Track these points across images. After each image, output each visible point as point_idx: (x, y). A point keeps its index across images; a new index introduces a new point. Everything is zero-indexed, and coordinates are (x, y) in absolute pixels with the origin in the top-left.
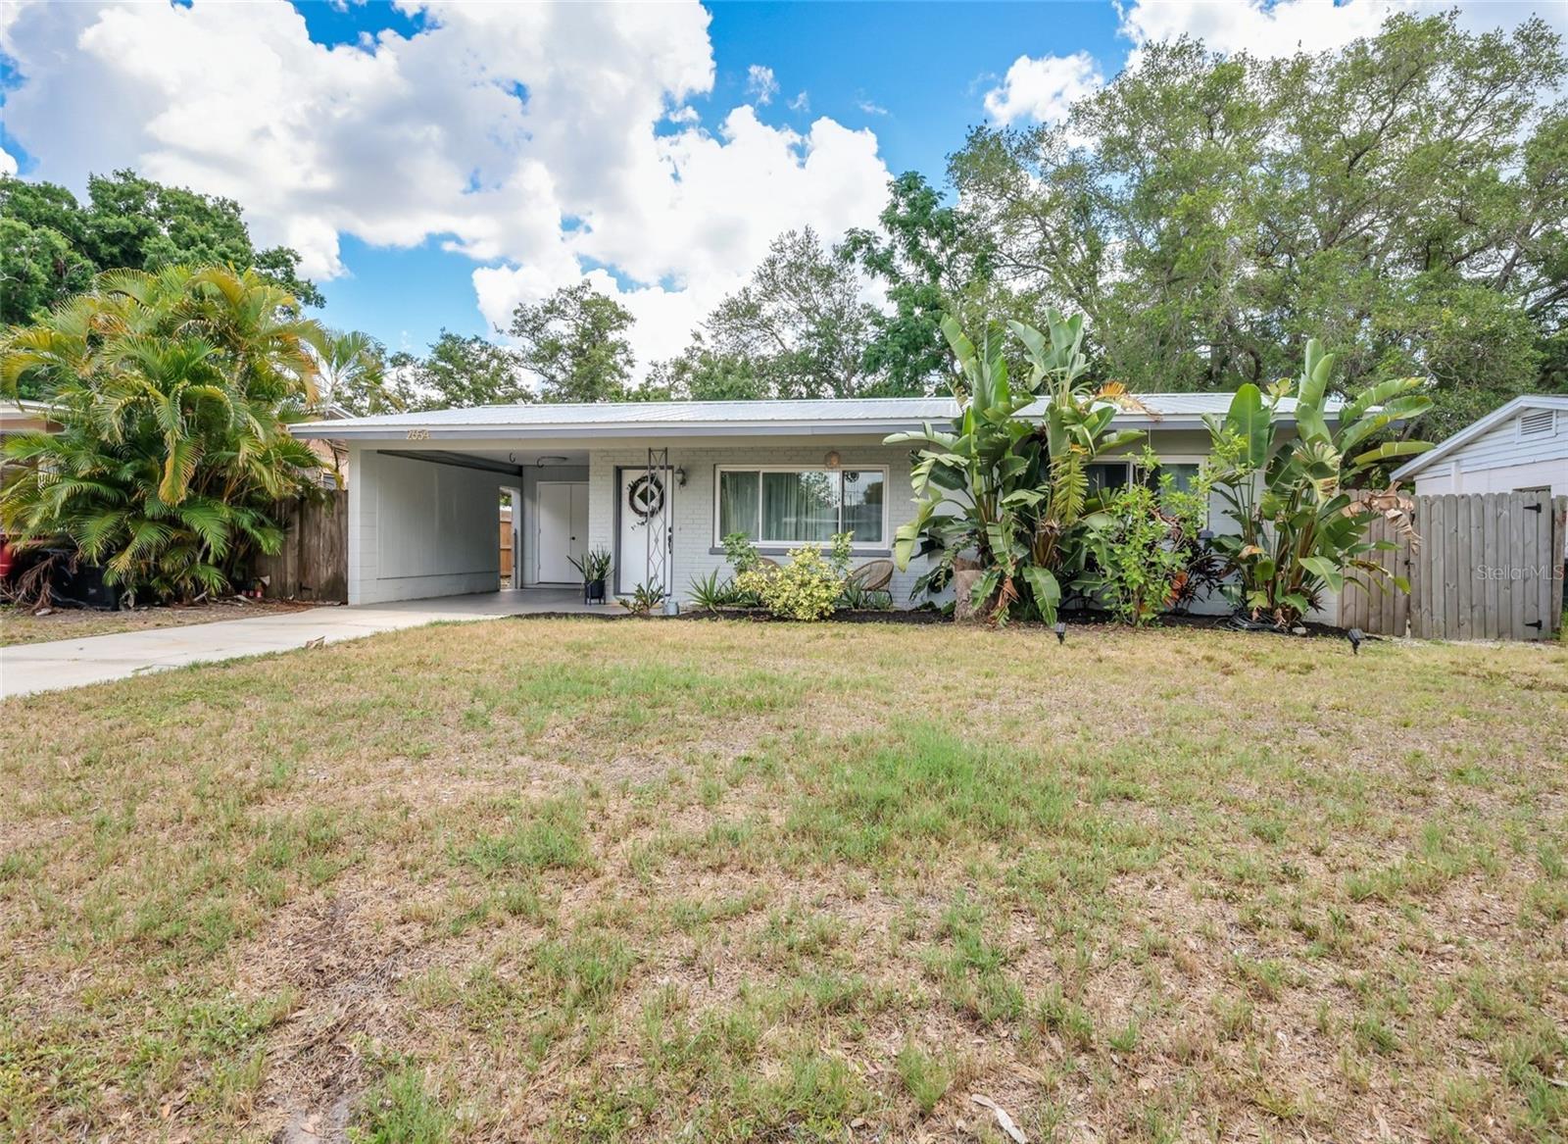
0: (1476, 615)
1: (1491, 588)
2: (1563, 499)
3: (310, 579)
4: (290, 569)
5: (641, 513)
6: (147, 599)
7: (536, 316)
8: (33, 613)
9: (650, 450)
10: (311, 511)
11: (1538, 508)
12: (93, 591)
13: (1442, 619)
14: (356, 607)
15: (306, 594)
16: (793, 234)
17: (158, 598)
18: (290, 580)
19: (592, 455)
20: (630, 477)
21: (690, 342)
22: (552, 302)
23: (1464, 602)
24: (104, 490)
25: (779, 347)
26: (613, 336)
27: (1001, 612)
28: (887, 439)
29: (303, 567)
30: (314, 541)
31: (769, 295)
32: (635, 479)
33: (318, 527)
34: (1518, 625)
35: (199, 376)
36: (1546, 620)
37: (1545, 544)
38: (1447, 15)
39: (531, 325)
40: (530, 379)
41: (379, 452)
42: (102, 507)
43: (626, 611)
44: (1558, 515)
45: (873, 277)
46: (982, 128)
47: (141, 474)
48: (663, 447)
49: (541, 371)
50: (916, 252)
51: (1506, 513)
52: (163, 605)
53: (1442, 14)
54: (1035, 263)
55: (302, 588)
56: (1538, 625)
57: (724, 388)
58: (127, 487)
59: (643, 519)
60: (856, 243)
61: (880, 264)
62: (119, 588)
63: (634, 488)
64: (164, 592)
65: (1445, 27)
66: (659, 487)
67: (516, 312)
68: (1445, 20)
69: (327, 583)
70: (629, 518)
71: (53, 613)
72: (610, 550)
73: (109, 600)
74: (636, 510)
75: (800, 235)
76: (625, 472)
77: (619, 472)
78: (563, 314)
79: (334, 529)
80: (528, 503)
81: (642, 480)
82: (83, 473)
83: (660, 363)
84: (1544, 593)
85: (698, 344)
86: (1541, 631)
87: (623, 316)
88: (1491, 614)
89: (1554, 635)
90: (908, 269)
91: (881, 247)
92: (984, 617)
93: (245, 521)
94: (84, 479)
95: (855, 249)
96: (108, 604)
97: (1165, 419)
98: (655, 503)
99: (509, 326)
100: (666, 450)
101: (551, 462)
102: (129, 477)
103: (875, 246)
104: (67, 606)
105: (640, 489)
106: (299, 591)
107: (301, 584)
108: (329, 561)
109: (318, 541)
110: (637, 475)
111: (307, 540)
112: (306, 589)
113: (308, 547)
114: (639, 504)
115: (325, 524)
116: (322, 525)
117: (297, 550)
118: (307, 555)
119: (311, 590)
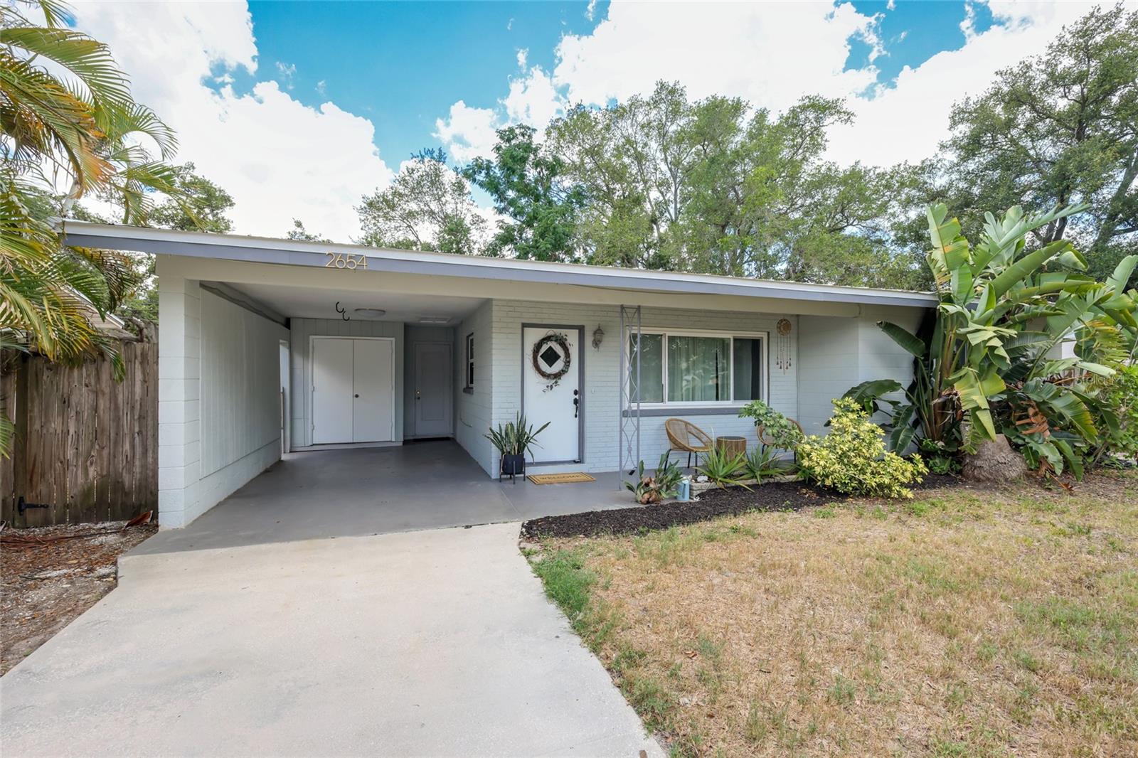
3: (43, 490)
5: (546, 376)
10: (46, 373)
15: (30, 515)
19: (495, 310)
20: (534, 336)
29: (26, 471)
30: (56, 425)
32: (539, 338)
33: (65, 402)
41: (203, 285)
55: (22, 506)
59: (552, 382)
60: (477, 168)
63: (538, 347)
66: (565, 348)
69: (87, 494)
70: (533, 380)
76: (529, 328)
80: (298, 361)
81: (548, 339)
98: (559, 364)
105: (544, 348)
106: (21, 510)
107: (21, 499)
108: (89, 455)
109: (65, 423)
110: (543, 333)
111: (37, 426)
112: (32, 506)
113: (41, 436)
114: (543, 365)
115: (82, 397)
116: (74, 399)
117: (12, 441)
118: (34, 447)
119: (46, 507)
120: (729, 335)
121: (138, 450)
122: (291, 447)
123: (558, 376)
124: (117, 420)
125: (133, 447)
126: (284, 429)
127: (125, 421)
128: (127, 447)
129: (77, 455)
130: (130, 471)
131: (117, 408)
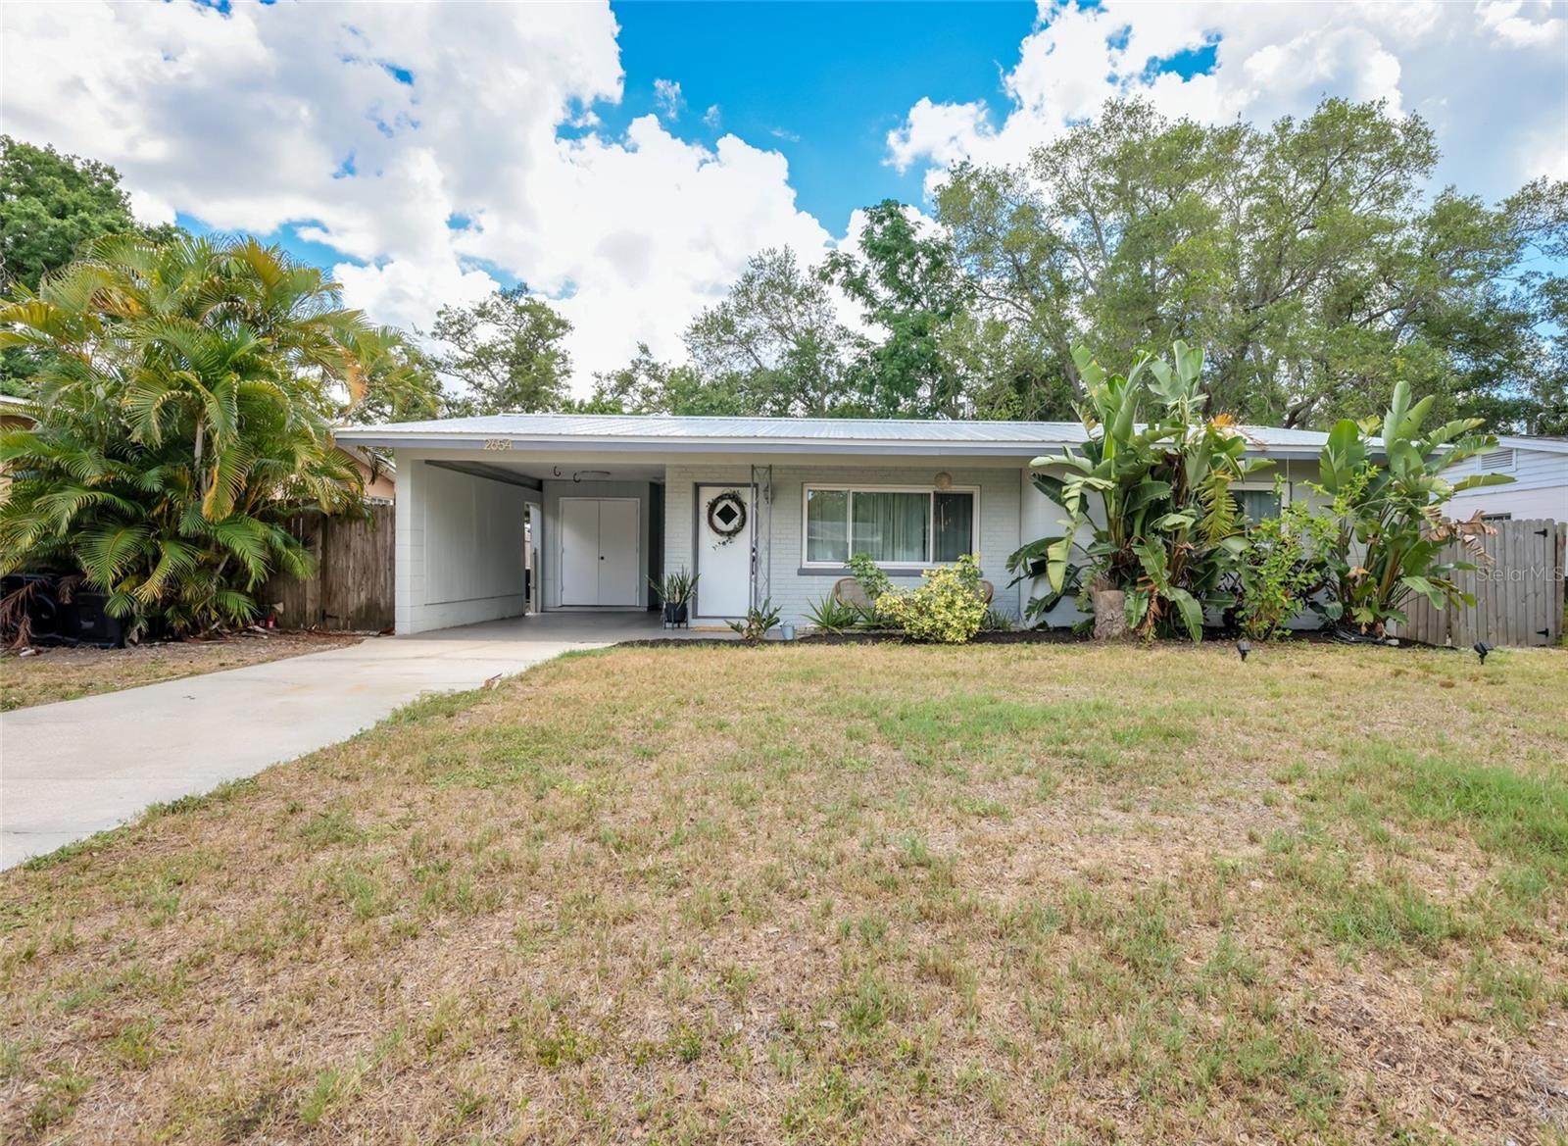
0: (1500, 625)
1: (1511, 602)
2: (1564, 525)
3: (336, 606)
4: (309, 595)
5: (721, 533)
6: (159, 631)
7: (463, 319)
8: (17, 654)
9: (753, 467)
10: (337, 527)
11: (1545, 533)
12: (88, 625)
13: (1475, 629)
14: (405, 637)
15: (330, 623)
16: (773, 252)
17: (171, 630)
18: (310, 607)
19: (667, 470)
20: (708, 495)
21: (637, 354)
22: (483, 306)
23: (1491, 615)
24: (120, 503)
25: (754, 364)
26: (556, 345)
27: (1149, 631)
28: (1034, 462)
29: (327, 593)
30: (342, 563)
31: (742, 311)
32: (715, 497)
33: (348, 547)
34: (1531, 633)
35: (247, 369)
36: (1551, 628)
37: (1550, 563)
38: (1376, 104)
39: (454, 329)
40: (455, 386)
41: (428, 462)
42: (113, 521)
43: (737, 636)
44: (1560, 539)
45: (853, 300)
46: (965, 163)
47: (169, 482)
48: (766, 463)
49: (466, 377)
50: (890, 278)
51: (1521, 537)
52: (178, 639)
53: (1373, 103)
54: (1003, 296)
55: (324, 616)
56: (1546, 633)
57: (715, 404)
58: (148, 499)
59: (725, 539)
60: (835, 265)
61: (857, 287)
62: (127, 620)
63: (713, 506)
64: (179, 624)
65: (1374, 114)
66: (741, 505)
67: (439, 313)
68: (1375, 108)
69: (359, 610)
70: (708, 537)
71: (38, 653)
72: (689, 570)
73: (111, 635)
74: (716, 530)
75: (780, 253)
76: (702, 489)
77: (697, 487)
78: (496, 319)
79: (368, 548)
80: (549, 521)
81: (721, 498)
82: (93, 481)
83: (604, 375)
84: (1550, 605)
85: (645, 357)
86: (1550, 638)
87: (562, 324)
88: (1512, 623)
89: (1558, 643)
90: (884, 294)
91: (858, 271)
92: (1134, 637)
93: (278, 539)
94: (95, 488)
95: (833, 271)
96: (110, 640)
97: (1271, 449)
98: (735, 522)
99: (429, 328)
100: (770, 467)
101: (592, 477)
102: (157, 487)
103: (853, 269)
104: (53, 643)
105: (720, 507)
106: (324, 619)
107: (324, 612)
108: (361, 584)
109: (348, 561)
110: (717, 492)
111: (332, 562)
112: (331, 617)
113: (335, 569)
114: (719, 523)
115: (357, 543)
116: (352, 544)
117: (319, 572)
118: (333, 578)
119: (337, 618)
120: (930, 490)
121: (389, 582)
122: (543, 606)
123: (731, 534)
124: (377, 560)
125: (386, 579)
126: (536, 588)
127: (381, 560)
128: (382, 579)
129: (354, 583)
130: (385, 597)
131: (376, 552)
